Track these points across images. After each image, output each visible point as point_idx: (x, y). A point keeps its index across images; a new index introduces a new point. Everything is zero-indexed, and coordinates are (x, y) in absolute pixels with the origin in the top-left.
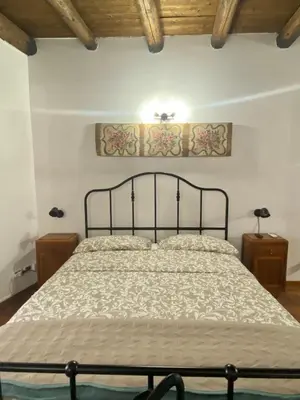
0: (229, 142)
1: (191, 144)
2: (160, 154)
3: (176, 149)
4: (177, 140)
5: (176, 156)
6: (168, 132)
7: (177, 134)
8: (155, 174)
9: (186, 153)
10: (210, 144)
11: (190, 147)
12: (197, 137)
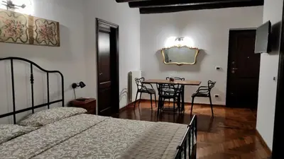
0: (58, 36)
1: (35, 33)
2: (10, 40)
3: (24, 37)
4: (24, 29)
5: (24, 43)
6: (16, 20)
7: (23, 23)
8: (12, 59)
9: (32, 41)
10: (47, 36)
11: (35, 37)
12: (39, 28)
